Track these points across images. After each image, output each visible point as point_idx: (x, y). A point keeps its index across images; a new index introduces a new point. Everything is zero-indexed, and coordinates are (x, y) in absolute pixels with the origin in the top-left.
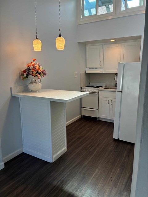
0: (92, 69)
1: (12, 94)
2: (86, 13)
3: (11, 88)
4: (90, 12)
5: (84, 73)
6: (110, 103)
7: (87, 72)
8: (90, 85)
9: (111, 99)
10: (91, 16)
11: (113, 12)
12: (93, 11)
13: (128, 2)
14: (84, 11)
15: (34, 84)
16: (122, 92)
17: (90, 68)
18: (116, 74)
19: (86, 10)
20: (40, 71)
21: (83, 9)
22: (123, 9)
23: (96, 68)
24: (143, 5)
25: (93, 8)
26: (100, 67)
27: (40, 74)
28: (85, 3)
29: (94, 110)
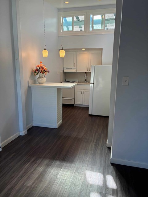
0: (68, 69)
1: (28, 85)
2: (65, 29)
3: (28, 81)
4: (68, 28)
5: (62, 72)
6: (83, 93)
7: (65, 71)
8: (66, 81)
9: (84, 90)
10: (69, 31)
11: (84, 31)
12: (70, 28)
13: (94, 25)
14: (64, 27)
15: (42, 78)
16: (94, 84)
17: (67, 68)
18: (86, 72)
19: (65, 26)
20: (46, 70)
21: (62, 25)
22: (91, 29)
23: (72, 68)
24: (103, 28)
25: (70, 26)
26: (74, 67)
27: (46, 71)
28: (64, 21)
29: (72, 99)
